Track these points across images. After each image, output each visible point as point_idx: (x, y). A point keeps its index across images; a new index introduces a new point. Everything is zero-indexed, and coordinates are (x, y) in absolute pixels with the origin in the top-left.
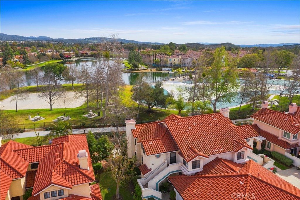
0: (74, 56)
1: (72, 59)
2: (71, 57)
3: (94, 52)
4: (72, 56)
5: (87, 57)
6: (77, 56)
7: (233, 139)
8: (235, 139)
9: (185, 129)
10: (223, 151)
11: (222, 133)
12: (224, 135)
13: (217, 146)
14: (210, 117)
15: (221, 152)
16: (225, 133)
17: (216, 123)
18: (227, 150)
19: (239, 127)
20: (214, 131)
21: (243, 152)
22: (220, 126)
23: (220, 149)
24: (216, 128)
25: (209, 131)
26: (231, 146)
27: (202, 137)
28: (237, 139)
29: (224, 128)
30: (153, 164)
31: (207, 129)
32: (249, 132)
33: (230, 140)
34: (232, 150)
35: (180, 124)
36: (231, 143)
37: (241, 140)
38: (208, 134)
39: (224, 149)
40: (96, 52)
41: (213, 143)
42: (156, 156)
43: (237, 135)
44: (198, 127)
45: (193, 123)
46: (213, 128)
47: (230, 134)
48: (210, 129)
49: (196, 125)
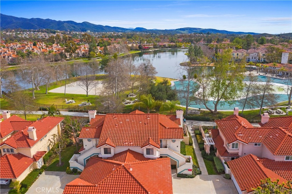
0: (152, 47)
1: (150, 50)
2: (149, 48)
3: (171, 44)
4: (151, 47)
5: (165, 48)
6: (155, 47)
7: (149, 137)
8: (151, 137)
9: (117, 123)
10: (132, 144)
11: (144, 131)
12: (145, 132)
13: (130, 140)
14: (146, 116)
15: (130, 145)
16: (146, 131)
17: (147, 122)
18: (136, 145)
19: (170, 128)
20: (138, 128)
21: (152, 149)
22: (147, 125)
23: (130, 143)
24: (143, 126)
25: (135, 127)
26: (142, 142)
27: (125, 131)
28: (153, 137)
29: (150, 127)
30: (86, 145)
31: (134, 126)
32: (176, 133)
33: (146, 137)
34: (140, 145)
35: (116, 118)
36: (145, 140)
37: (156, 139)
38: (132, 130)
39: (134, 143)
40: (174, 44)
41: (129, 137)
42: (88, 140)
43: (156, 134)
44: (128, 123)
45: (127, 119)
46: (140, 126)
47: (150, 132)
48: (137, 126)
49: (128, 122)
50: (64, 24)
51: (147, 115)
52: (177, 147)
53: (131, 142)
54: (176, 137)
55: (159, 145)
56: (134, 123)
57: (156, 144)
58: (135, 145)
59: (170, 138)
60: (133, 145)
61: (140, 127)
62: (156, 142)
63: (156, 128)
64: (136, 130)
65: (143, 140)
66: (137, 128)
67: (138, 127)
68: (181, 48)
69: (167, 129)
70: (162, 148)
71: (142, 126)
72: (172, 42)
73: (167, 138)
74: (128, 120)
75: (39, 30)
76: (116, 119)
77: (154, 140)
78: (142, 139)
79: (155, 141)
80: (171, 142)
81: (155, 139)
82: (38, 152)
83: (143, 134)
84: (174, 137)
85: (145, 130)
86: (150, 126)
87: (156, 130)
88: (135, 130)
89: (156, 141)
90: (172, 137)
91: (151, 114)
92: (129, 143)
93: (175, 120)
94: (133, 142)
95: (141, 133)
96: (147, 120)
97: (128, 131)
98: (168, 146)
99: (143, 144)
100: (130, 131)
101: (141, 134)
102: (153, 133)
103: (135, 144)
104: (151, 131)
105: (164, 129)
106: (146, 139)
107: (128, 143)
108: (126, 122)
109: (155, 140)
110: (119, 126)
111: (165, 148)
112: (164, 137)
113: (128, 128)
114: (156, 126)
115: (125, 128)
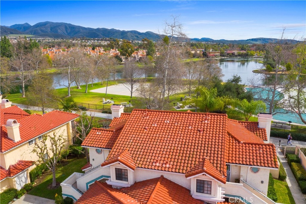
0: (218, 55)
1: (216, 58)
2: (215, 56)
3: (242, 52)
5: (234, 56)
6: (222, 55)
7: (205, 157)
8: (208, 158)
9: (147, 125)
10: (169, 168)
11: (195, 143)
12: (198, 146)
13: (166, 159)
14: (201, 117)
15: (163, 169)
16: (200, 145)
17: (202, 127)
18: (176, 169)
19: (249, 144)
20: (185, 138)
21: (209, 183)
22: (203, 133)
23: (166, 164)
24: (195, 134)
25: (179, 135)
26: (189, 165)
27: (159, 141)
28: (212, 158)
29: (207, 137)
30: (93, 160)
31: (177, 132)
32: (262, 155)
33: (198, 157)
34: (184, 172)
35: (148, 117)
36: (195, 161)
37: (219, 162)
38: (172, 139)
39: (173, 165)
40: (244, 52)
41: (164, 152)
42: (96, 150)
43: (220, 153)
44: (167, 126)
45: (166, 120)
46: (189, 133)
47: (208, 147)
48: (183, 133)
49: (167, 124)
50: (128, 33)
51: (204, 115)
52: (262, 182)
53: (167, 162)
54: (261, 163)
55: (224, 175)
56: (178, 127)
57: (217, 174)
58: (174, 170)
59: (248, 163)
60: (170, 170)
61: (188, 136)
62: (219, 169)
63: (220, 141)
64: (181, 140)
65: (192, 161)
66: (182, 138)
67: (185, 135)
68: (253, 57)
69: (241, 145)
70: (229, 181)
71: (192, 133)
72: (242, 50)
73: (241, 162)
74: (168, 122)
75: (103, 39)
76: (147, 119)
77: (215, 165)
78: (191, 159)
79: (217, 167)
80: (249, 171)
81: (215, 162)
82: (20, 161)
83: (192, 150)
84: (257, 162)
85: (197, 142)
86: (208, 135)
87: (220, 144)
88: (178, 140)
89: (219, 165)
90: (253, 162)
91: (211, 115)
92: (163, 164)
93: (256, 132)
94: (172, 163)
95: (190, 147)
96: (203, 125)
97: (165, 142)
98: (241, 179)
99: (191, 170)
100: (168, 142)
101: (189, 150)
102: (213, 149)
103: (175, 167)
104: (210, 146)
105: (235, 144)
106: (197, 160)
107: (160, 165)
108: (165, 124)
109: (217, 164)
110: (151, 130)
111: (236, 182)
112: (235, 160)
113: (166, 136)
114: (221, 136)
115: (161, 136)
